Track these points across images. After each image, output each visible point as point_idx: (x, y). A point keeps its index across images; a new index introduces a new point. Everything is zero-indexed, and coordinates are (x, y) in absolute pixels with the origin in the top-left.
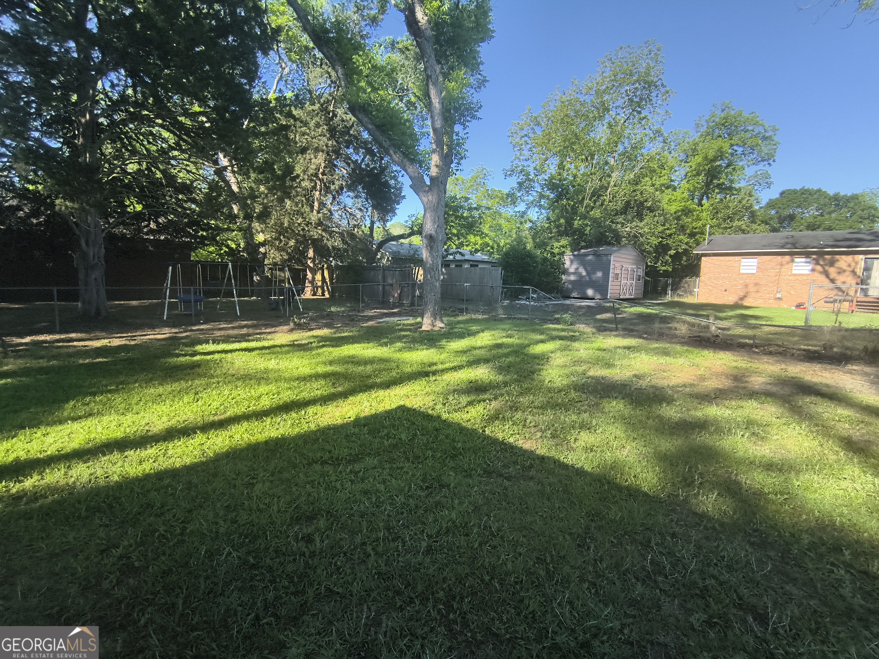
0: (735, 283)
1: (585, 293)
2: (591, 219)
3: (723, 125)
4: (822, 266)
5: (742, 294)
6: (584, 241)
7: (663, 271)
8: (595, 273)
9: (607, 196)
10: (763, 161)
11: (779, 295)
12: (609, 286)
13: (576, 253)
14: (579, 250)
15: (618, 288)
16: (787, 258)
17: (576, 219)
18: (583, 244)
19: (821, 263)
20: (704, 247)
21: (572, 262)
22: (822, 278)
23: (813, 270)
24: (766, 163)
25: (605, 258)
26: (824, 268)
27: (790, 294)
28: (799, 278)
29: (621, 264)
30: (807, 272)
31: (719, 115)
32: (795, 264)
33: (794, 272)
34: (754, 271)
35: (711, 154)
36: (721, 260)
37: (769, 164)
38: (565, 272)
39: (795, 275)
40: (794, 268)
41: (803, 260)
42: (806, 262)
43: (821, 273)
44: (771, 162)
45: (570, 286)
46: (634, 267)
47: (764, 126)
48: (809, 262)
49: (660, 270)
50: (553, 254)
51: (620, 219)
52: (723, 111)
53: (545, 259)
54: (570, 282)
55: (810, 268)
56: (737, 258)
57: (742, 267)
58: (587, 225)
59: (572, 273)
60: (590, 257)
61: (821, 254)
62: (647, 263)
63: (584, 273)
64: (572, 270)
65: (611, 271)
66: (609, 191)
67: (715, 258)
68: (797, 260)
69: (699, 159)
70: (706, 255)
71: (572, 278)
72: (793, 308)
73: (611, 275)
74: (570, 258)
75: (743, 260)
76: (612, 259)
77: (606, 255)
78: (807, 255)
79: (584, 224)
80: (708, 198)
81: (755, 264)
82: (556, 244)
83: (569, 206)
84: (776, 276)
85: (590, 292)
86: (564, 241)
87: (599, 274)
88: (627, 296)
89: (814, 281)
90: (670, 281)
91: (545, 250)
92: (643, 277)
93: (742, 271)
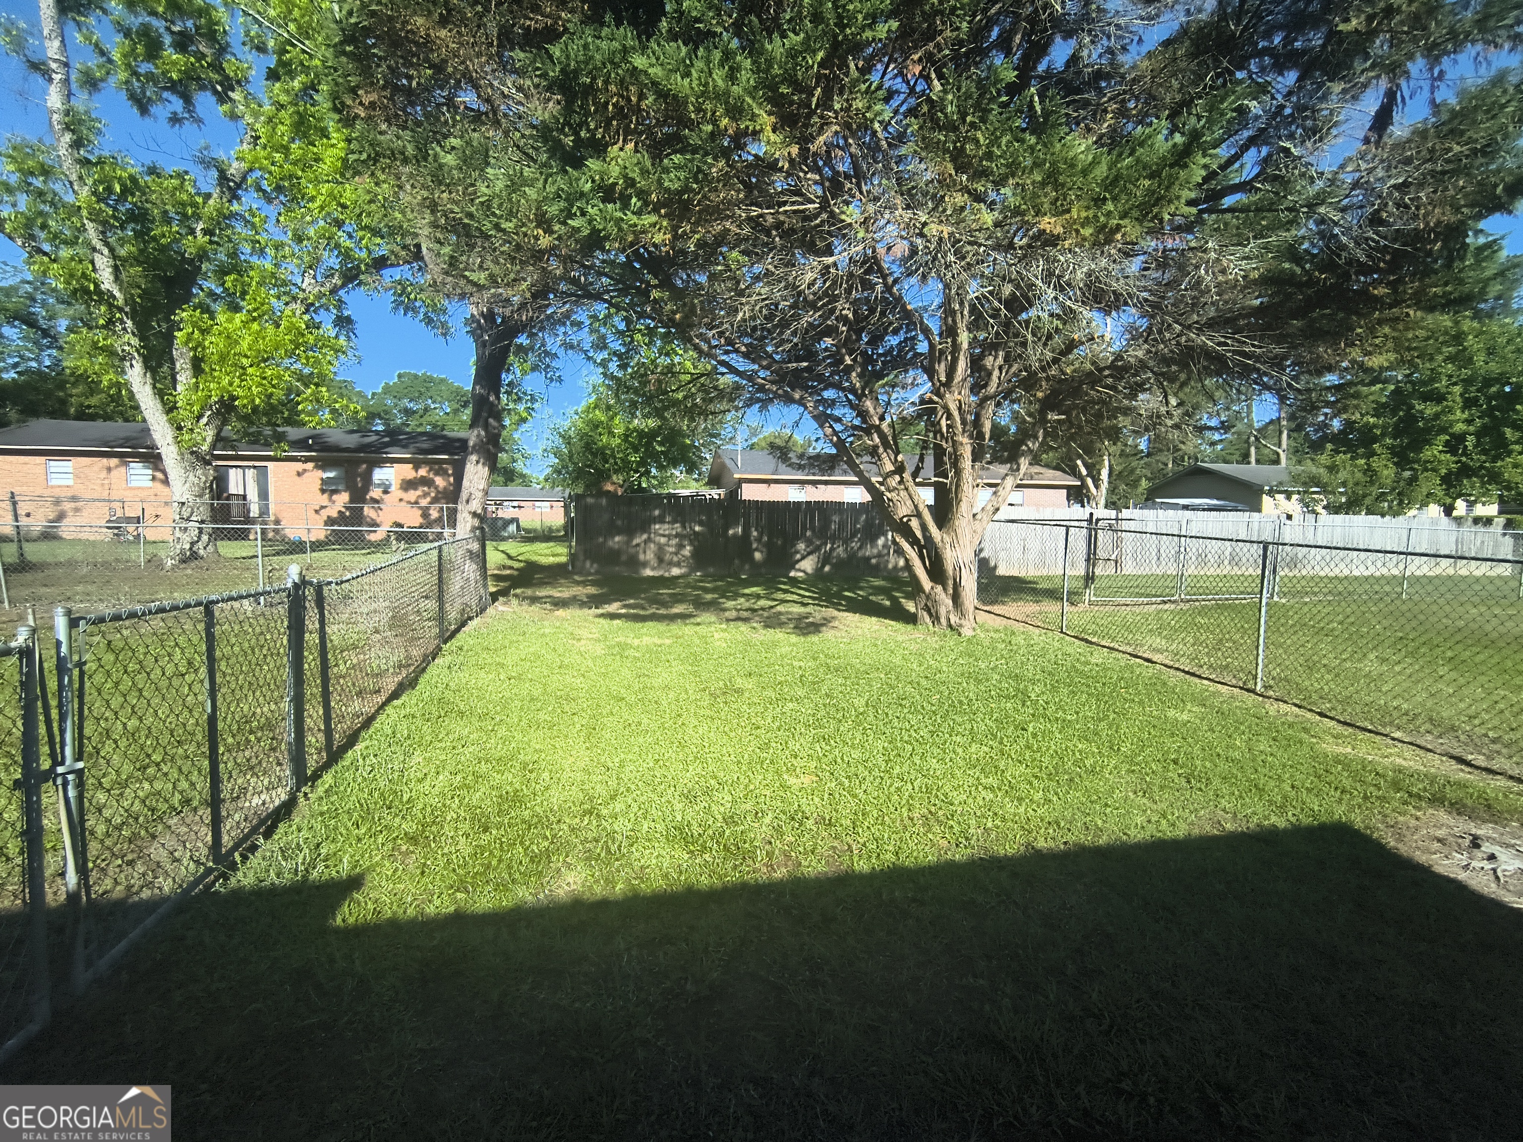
28: (136, 492)
32: (131, 471)
34: (71, 482)
40: (133, 477)
57: (52, 476)
68: (131, 465)
75: (51, 463)
81: (71, 470)
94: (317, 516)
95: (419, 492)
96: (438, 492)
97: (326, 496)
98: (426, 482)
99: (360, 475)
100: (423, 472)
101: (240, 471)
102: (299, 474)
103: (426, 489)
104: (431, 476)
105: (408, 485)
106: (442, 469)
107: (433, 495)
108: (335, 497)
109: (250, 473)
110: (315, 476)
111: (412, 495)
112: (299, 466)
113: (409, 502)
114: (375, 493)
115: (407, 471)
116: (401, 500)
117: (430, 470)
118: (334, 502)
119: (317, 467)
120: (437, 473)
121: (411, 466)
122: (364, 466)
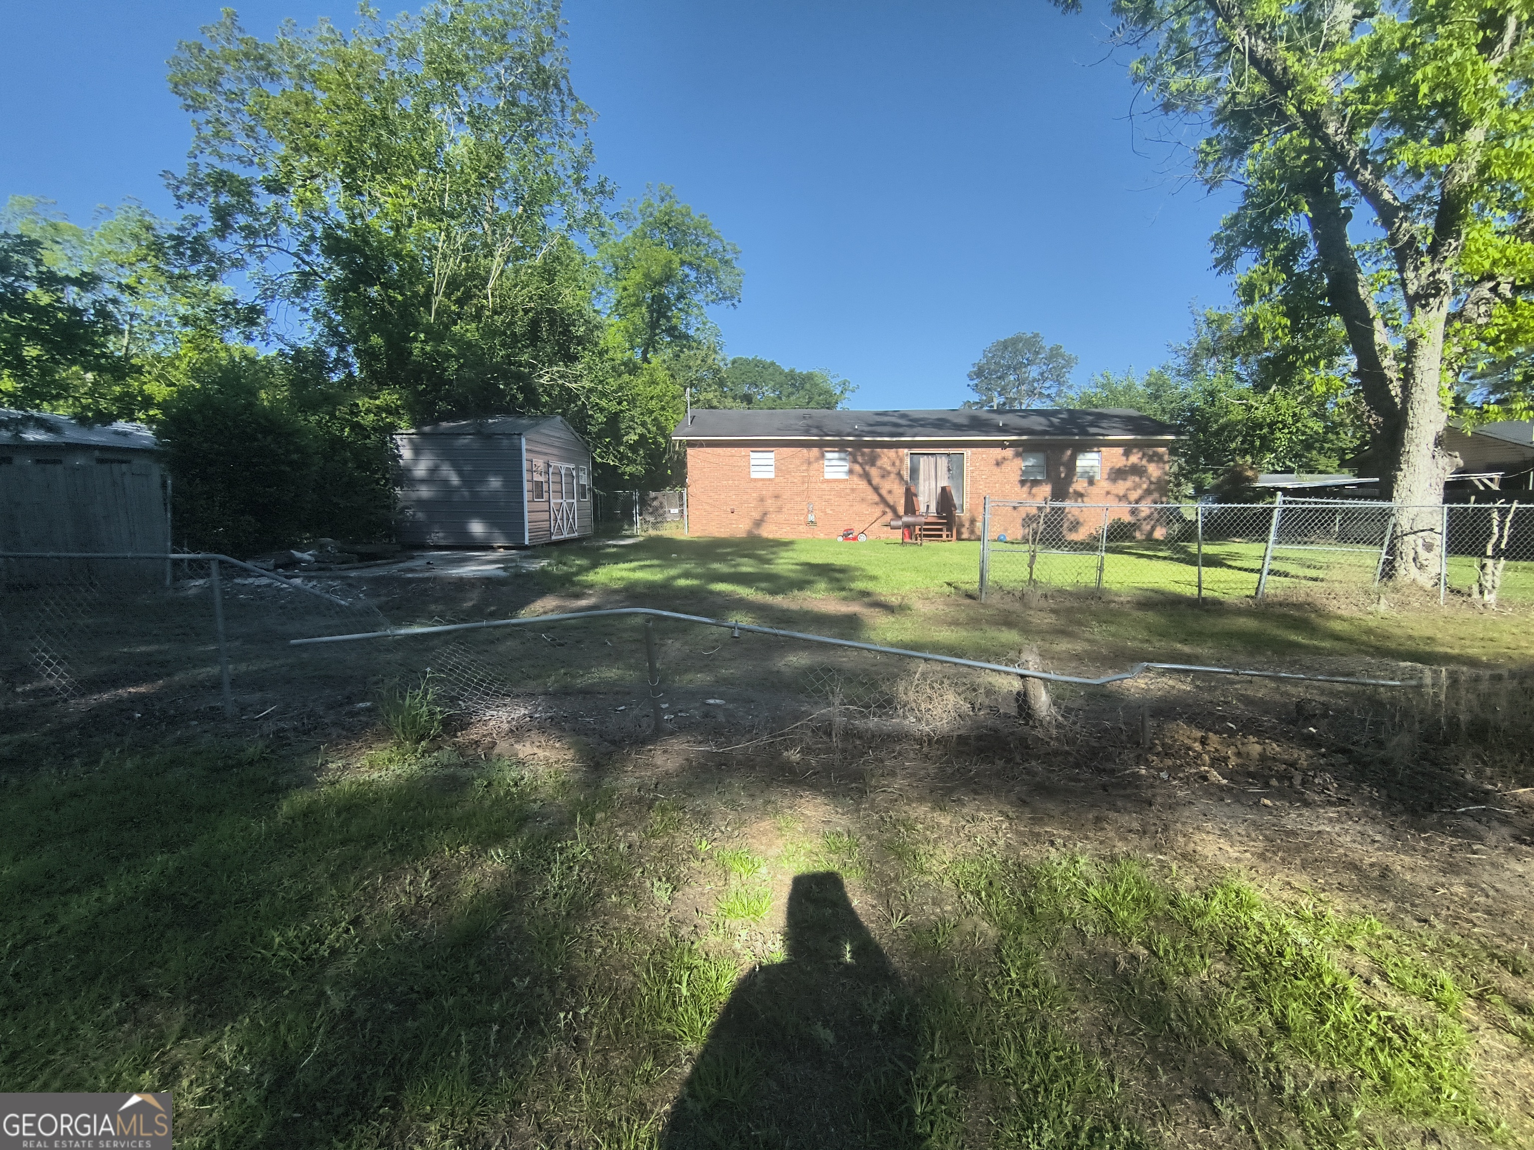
0: (745, 497)
1: (467, 534)
2: (455, 342)
3: (666, 224)
4: (861, 465)
5: (756, 515)
6: (446, 398)
7: (630, 475)
8: (483, 481)
9: (486, 297)
10: (725, 299)
11: (811, 518)
12: (526, 514)
13: (427, 429)
14: (436, 422)
15: (545, 516)
16: (815, 451)
17: (415, 339)
18: (442, 405)
19: (860, 459)
20: (687, 430)
21: (417, 451)
22: (863, 485)
23: (851, 472)
24: (729, 302)
25: (505, 442)
26: (864, 469)
27: (826, 514)
28: (834, 485)
29: (546, 458)
30: (844, 476)
31: (659, 209)
32: (826, 463)
33: (827, 476)
34: (772, 475)
35: (657, 271)
36: (719, 455)
37: (733, 305)
38: (403, 477)
39: (828, 481)
40: (827, 469)
41: (836, 455)
42: (840, 459)
43: (860, 476)
44: (735, 302)
45: (420, 516)
46: (572, 466)
47: (721, 241)
48: (844, 459)
49: (624, 473)
50: (357, 427)
51: (526, 356)
52: (663, 200)
53: (337, 443)
54: (421, 503)
55: (846, 469)
56: (743, 451)
57: (753, 469)
58: (448, 356)
59: (422, 481)
60: (465, 441)
61: (859, 445)
62: (593, 458)
63: (455, 479)
64: (421, 470)
65: (526, 476)
66: (490, 285)
67: (709, 450)
68: (828, 455)
69: (636, 276)
70: (692, 444)
71: (424, 492)
72: (840, 539)
73: (527, 486)
74: (410, 440)
75: (753, 455)
76: (524, 446)
77: (509, 436)
78: (841, 446)
79: (438, 353)
80: (655, 351)
81: (772, 462)
82: (363, 402)
83: (391, 303)
84: (803, 483)
85: (477, 528)
86: (388, 397)
87: (495, 483)
88: (566, 535)
89: (853, 490)
90: (636, 496)
91: (333, 416)
92: (589, 489)
93: (754, 475)
94: (1015, 514)
95: (1129, 483)
96: (1151, 483)
97: (1026, 489)
98: (1137, 471)
99: (1063, 464)
100: (1134, 459)
101: (932, 459)
102: (998, 464)
103: (1137, 479)
104: (1144, 462)
105: (1118, 474)
106: (1156, 454)
107: (1145, 486)
108: (1034, 490)
109: (943, 462)
110: (1016, 466)
111: (1121, 487)
112: (997, 453)
113: (1117, 496)
114: (1079, 485)
115: (1115, 457)
116: (1108, 493)
117: (1144, 455)
118: (1034, 496)
119: (1018, 455)
120: (1150, 460)
121: (1120, 450)
122: (1069, 452)
